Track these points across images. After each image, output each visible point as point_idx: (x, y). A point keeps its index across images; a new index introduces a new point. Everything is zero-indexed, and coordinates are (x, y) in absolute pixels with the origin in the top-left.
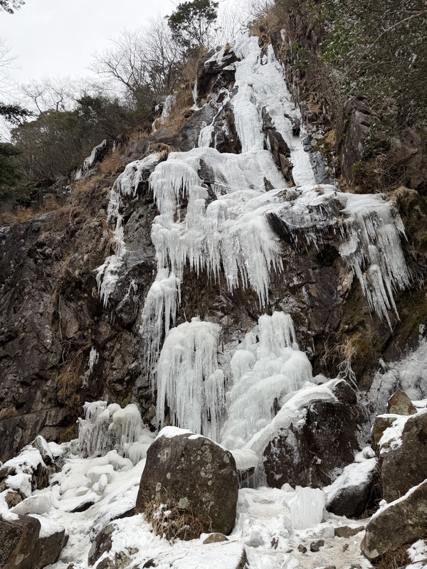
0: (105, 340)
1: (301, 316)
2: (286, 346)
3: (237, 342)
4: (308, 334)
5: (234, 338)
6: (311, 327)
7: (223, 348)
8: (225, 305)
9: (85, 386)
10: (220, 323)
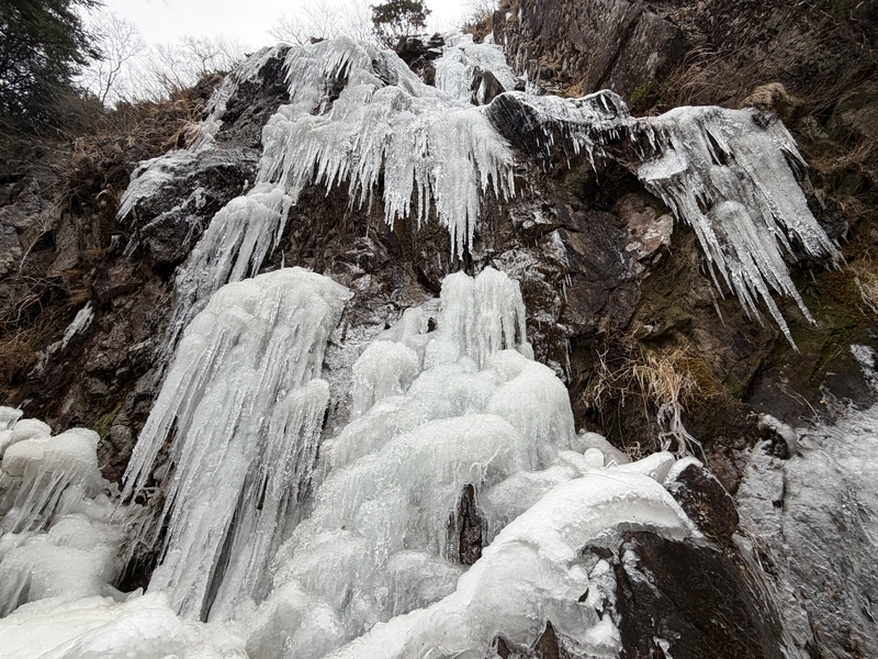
0: (112, 291)
1: (544, 288)
2: (504, 347)
3: (382, 326)
4: (556, 328)
5: (376, 319)
6: (567, 315)
7: (344, 335)
8: (371, 254)
9: (36, 372)
10: (352, 287)
